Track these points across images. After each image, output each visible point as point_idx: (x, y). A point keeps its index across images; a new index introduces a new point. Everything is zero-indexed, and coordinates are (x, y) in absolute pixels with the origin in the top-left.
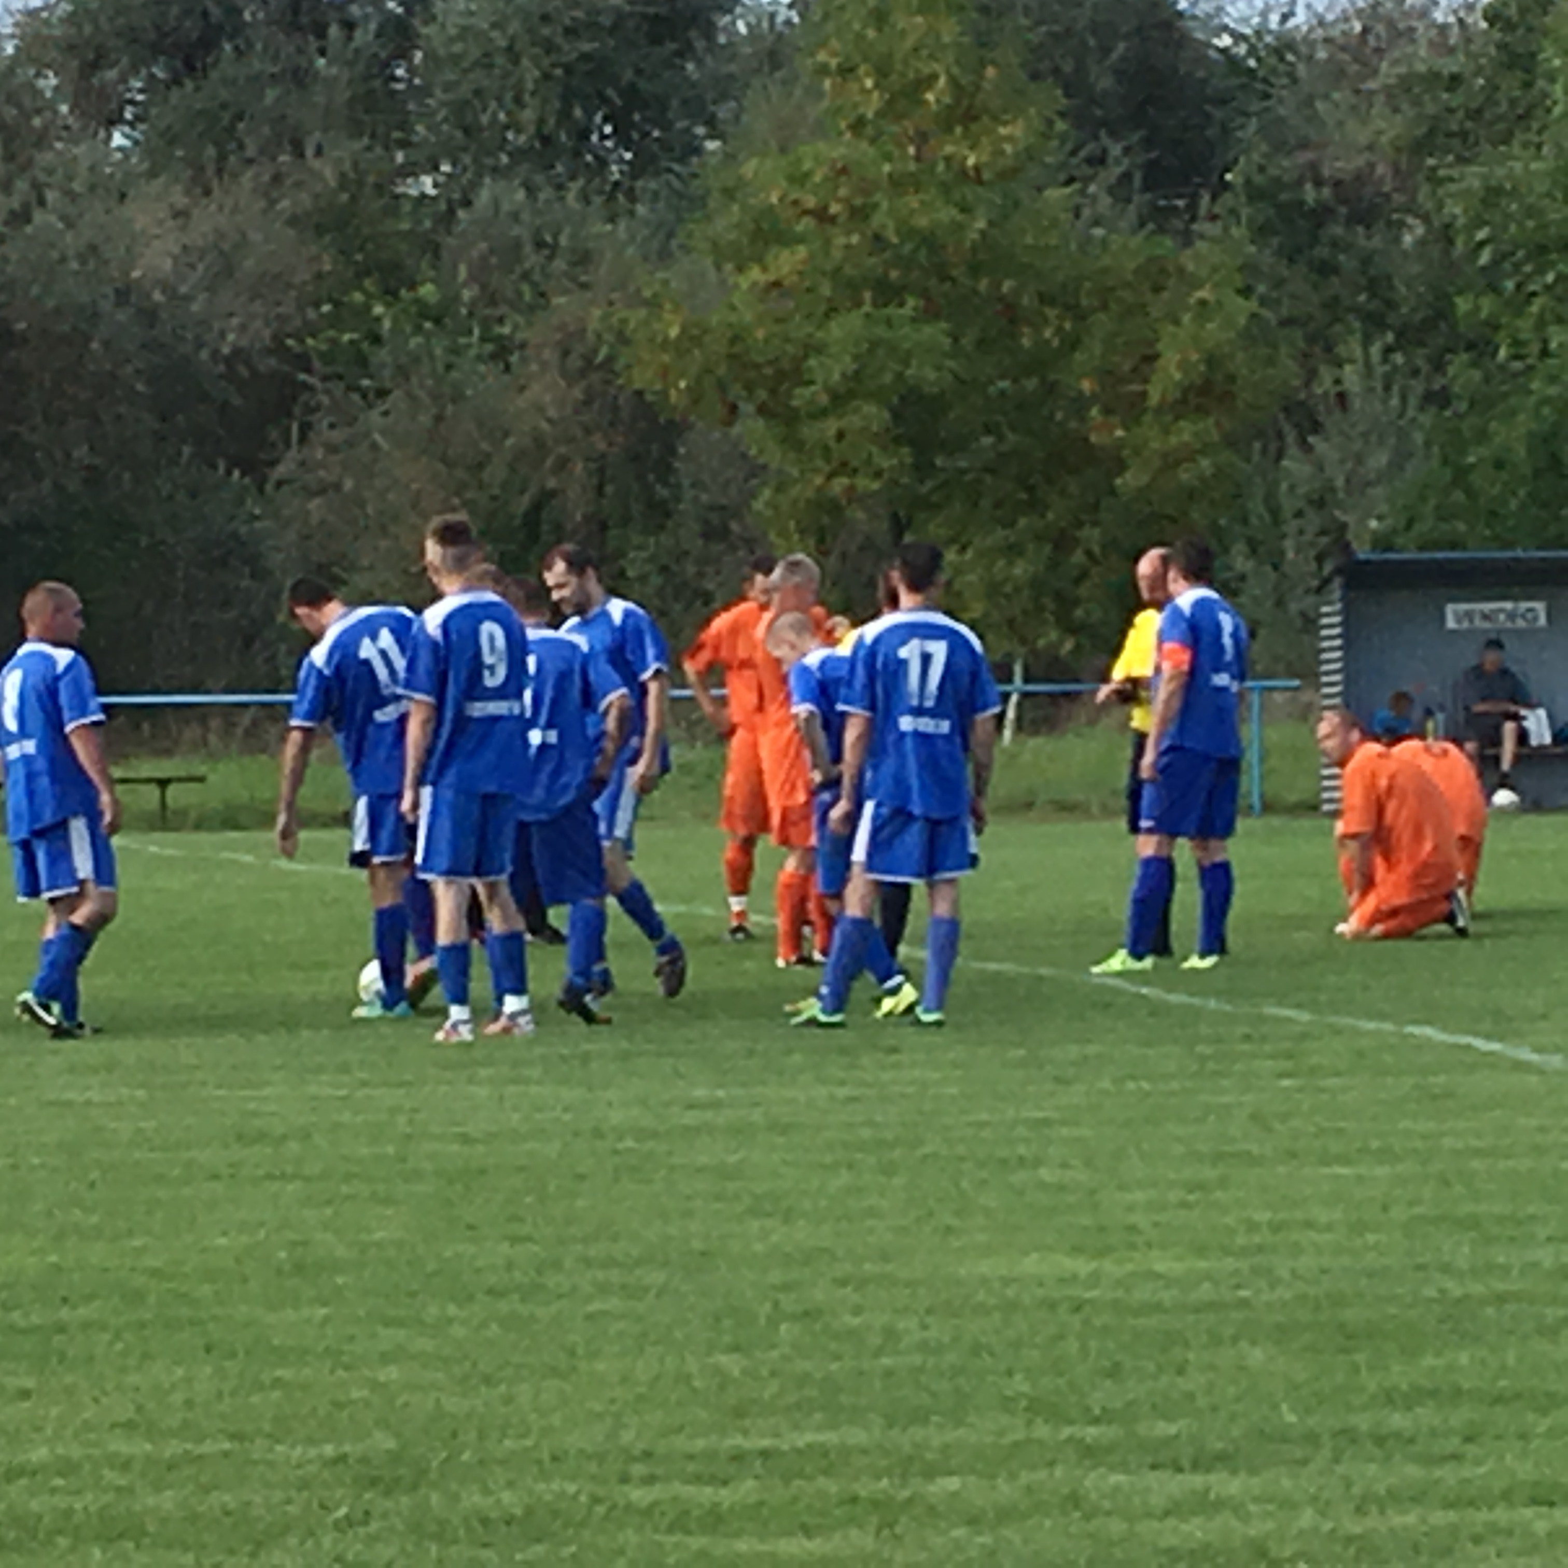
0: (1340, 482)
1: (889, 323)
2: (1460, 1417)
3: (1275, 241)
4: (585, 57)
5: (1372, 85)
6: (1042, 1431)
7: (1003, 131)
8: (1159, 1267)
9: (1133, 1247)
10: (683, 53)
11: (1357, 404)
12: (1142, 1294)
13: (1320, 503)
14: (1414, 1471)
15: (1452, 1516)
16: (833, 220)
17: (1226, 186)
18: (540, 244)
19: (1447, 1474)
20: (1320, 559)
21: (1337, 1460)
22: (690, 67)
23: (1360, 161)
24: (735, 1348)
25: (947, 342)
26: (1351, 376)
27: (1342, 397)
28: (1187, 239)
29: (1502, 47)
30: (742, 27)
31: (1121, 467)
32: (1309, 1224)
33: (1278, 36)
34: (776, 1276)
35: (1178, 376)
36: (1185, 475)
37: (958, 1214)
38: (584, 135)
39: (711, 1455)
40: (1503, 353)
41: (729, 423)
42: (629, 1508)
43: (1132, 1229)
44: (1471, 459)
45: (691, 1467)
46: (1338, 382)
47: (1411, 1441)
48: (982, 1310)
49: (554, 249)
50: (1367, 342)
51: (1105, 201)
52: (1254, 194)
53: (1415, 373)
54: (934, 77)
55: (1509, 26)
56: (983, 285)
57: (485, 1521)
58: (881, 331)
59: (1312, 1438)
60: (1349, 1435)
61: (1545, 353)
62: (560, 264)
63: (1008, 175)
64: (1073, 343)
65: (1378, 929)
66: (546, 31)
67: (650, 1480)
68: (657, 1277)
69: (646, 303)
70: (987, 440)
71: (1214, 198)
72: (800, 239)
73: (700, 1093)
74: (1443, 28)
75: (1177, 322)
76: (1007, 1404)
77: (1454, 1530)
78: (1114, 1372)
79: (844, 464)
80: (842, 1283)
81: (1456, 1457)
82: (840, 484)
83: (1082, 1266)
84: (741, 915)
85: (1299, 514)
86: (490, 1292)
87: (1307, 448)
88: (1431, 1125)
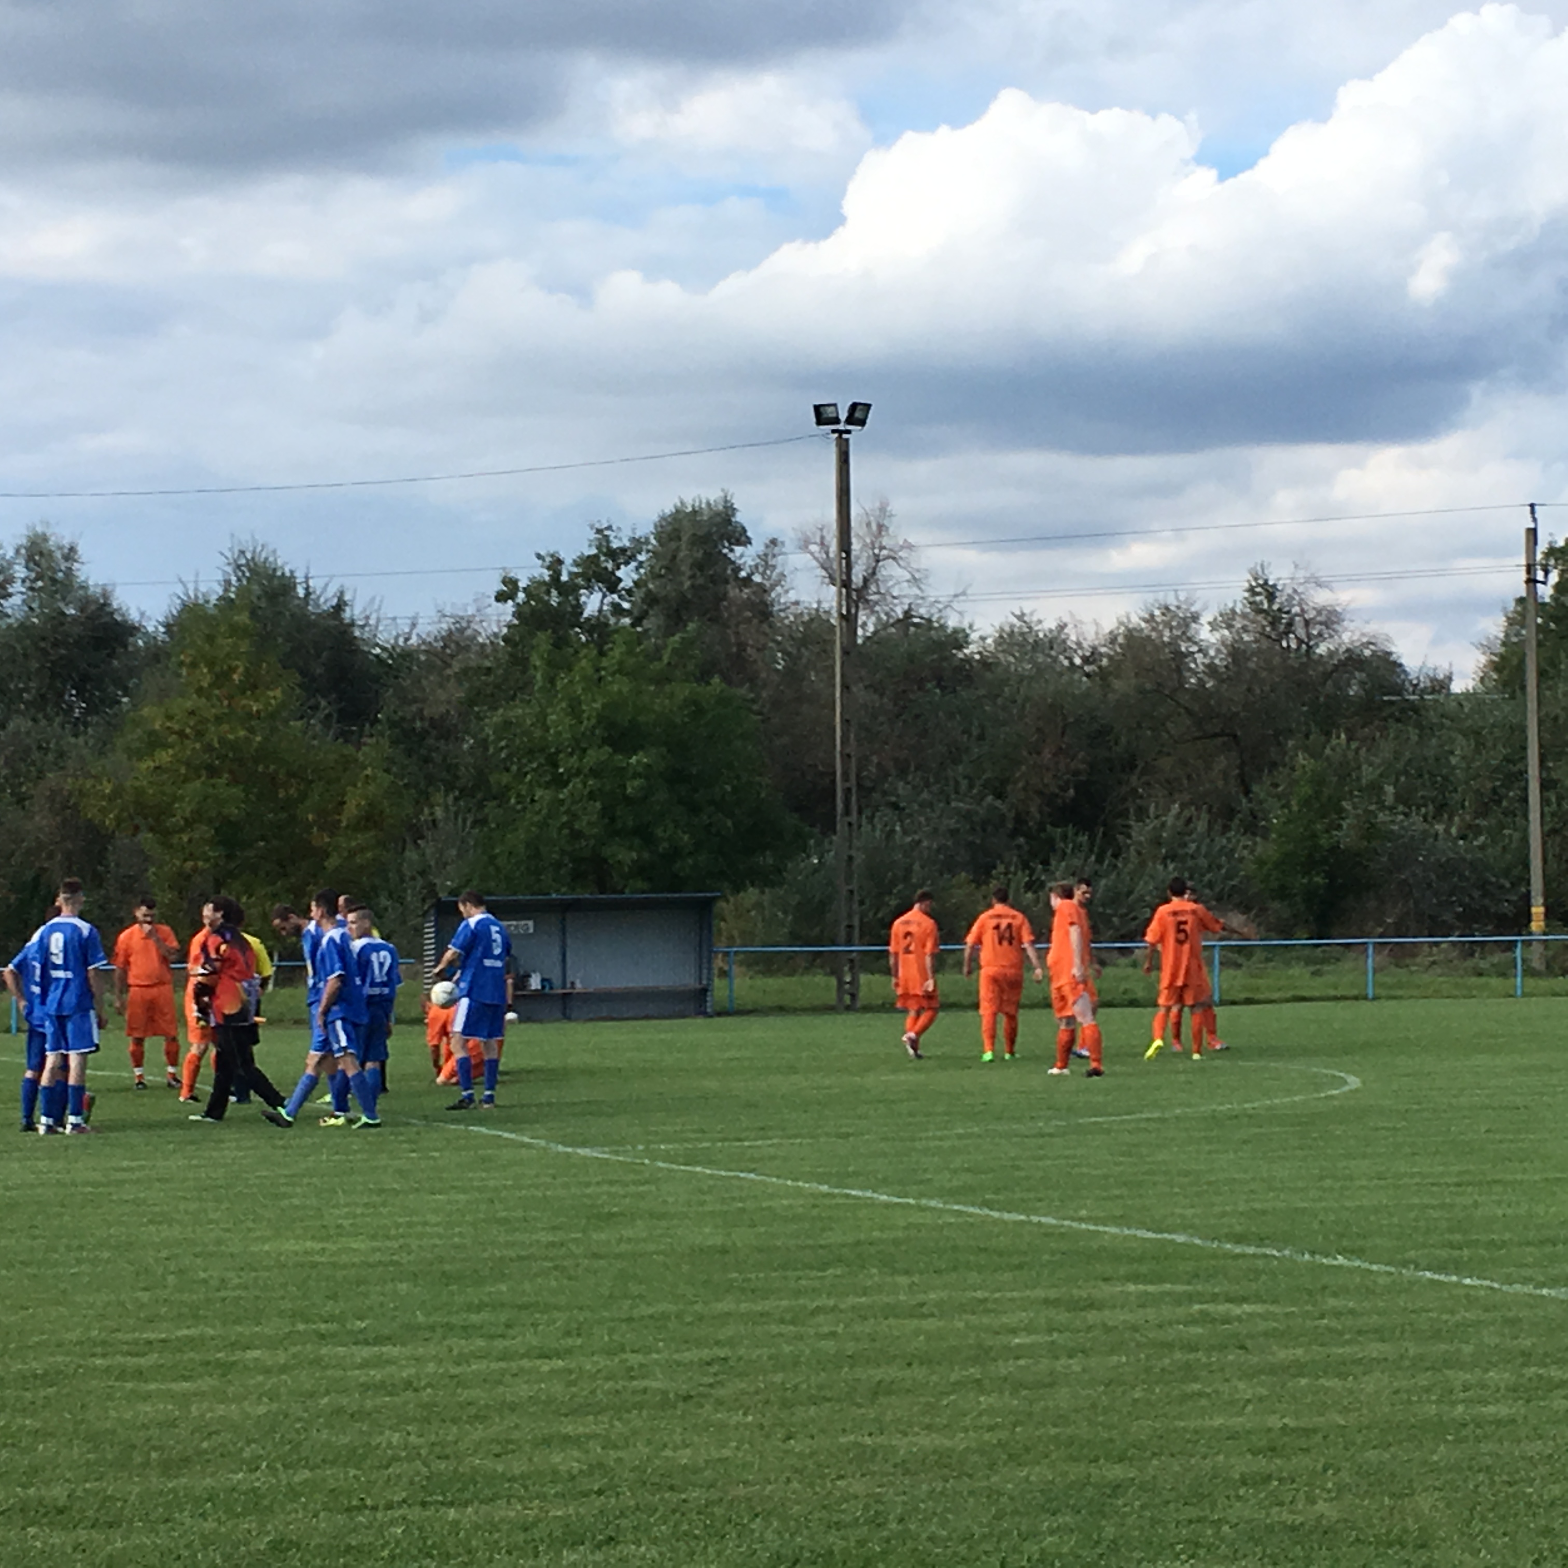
0: (432, 863)
1: (214, 786)
2: (503, 1317)
3: (402, 746)
4: (62, 657)
5: (449, 672)
6: (301, 1327)
7: (271, 694)
8: (355, 1246)
9: (340, 1235)
10: (111, 655)
11: (441, 825)
12: (344, 1258)
13: (422, 873)
14: (481, 1343)
15: (503, 1364)
16: (187, 737)
17: (377, 721)
18: (40, 748)
19: (500, 1344)
20: (424, 900)
21: (444, 1338)
22: (115, 663)
23: (443, 709)
24: (146, 1289)
25: (243, 795)
26: (439, 812)
27: (434, 821)
28: (359, 746)
29: (511, 655)
30: (140, 643)
31: (328, 856)
32: (426, 1224)
33: (403, 649)
34: (164, 1253)
35: (355, 812)
36: (358, 860)
37: (254, 1221)
38: (61, 695)
39: (136, 1342)
40: (513, 801)
41: (134, 835)
42: (95, 1369)
43: (339, 1226)
44: (497, 851)
45: (125, 1348)
46: (432, 814)
47: (481, 1327)
48: (268, 1269)
49: (47, 750)
50: (446, 795)
51: (318, 728)
52: (393, 724)
53: (469, 811)
54: (237, 667)
55: (515, 645)
56: (260, 768)
57: (24, 1377)
58: (211, 790)
59: (432, 1328)
60: (449, 1327)
61: (533, 801)
62: (51, 757)
63: (272, 716)
64: (303, 797)
65: (454, 1080)
66: (42, 644)
67: (104, 1356)
68: (106, 1255)
69: (95, 777)
70: (262, 844)
71: (372, 725)
72: (172, 747)
73: (125, 1164)
74: (483, 646)
75: (355, 786)
76: (281, 1314)
77: (503, 1372)
78: (334, 1297)
79: (191, 854)
80: (196, 1256)
81: (503, 1336)
82: (189, 864)
83: (318, 1246)
84: (140, 1076)
85: (413, 878)
86: (22, 1263)
87: (418, 846)
88: (484, 1175)
